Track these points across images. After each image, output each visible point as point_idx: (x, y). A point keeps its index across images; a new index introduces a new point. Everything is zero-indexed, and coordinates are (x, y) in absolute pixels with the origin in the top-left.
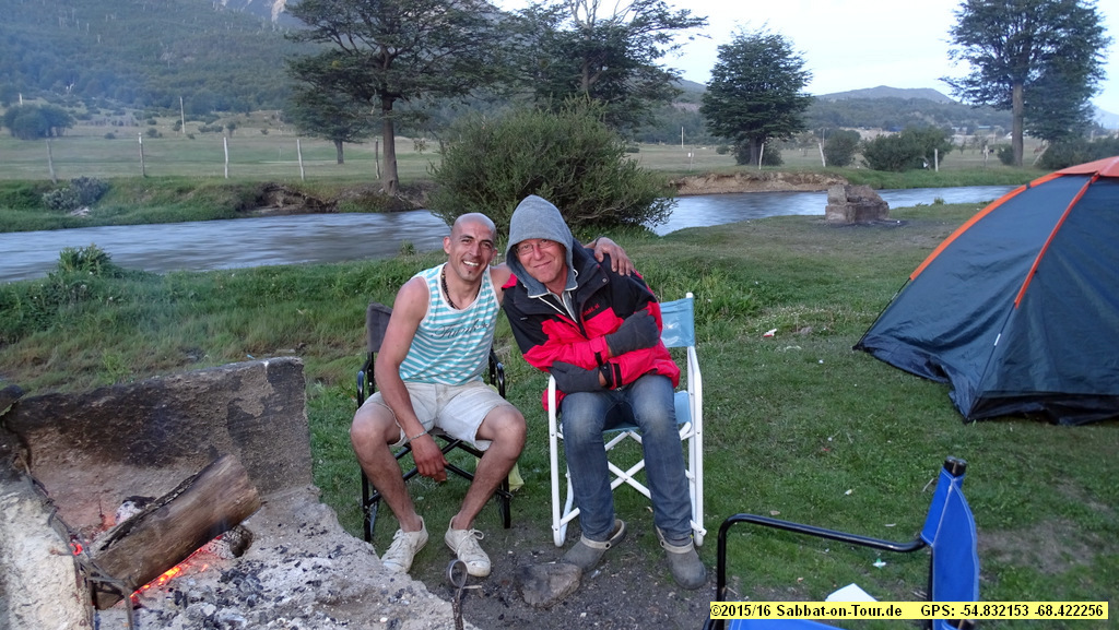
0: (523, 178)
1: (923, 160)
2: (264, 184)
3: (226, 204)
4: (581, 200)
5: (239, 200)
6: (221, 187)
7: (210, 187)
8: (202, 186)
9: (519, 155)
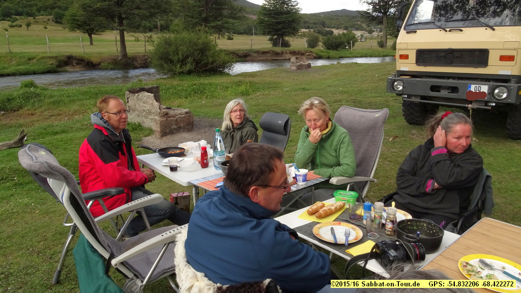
0: (183, 55)
1: (346, 46)
2: (67, 56)
3: (52, 64)
4: (203, 62)
5: (57, 63)
6: (48, 57)
7: (43, 58)
8: (40, 57)
9: (181, 47)
